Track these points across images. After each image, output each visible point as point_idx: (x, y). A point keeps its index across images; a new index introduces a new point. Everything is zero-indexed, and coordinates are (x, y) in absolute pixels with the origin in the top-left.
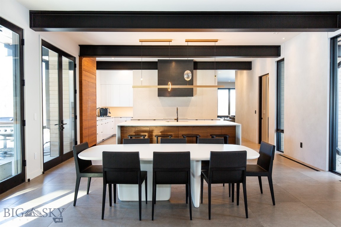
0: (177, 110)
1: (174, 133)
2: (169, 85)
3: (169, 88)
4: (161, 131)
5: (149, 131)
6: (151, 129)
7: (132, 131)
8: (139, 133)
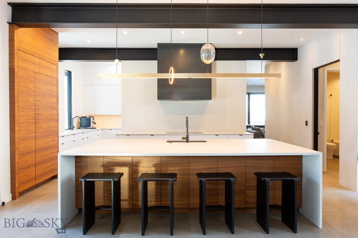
0: (187, 120)
1: (180, 168)
2: (171, 72)
3: (171, 79)
4: (155, 162)
5: (130, 164)
6: (135, 160)
7: (97, 164)
8: (111, 168)
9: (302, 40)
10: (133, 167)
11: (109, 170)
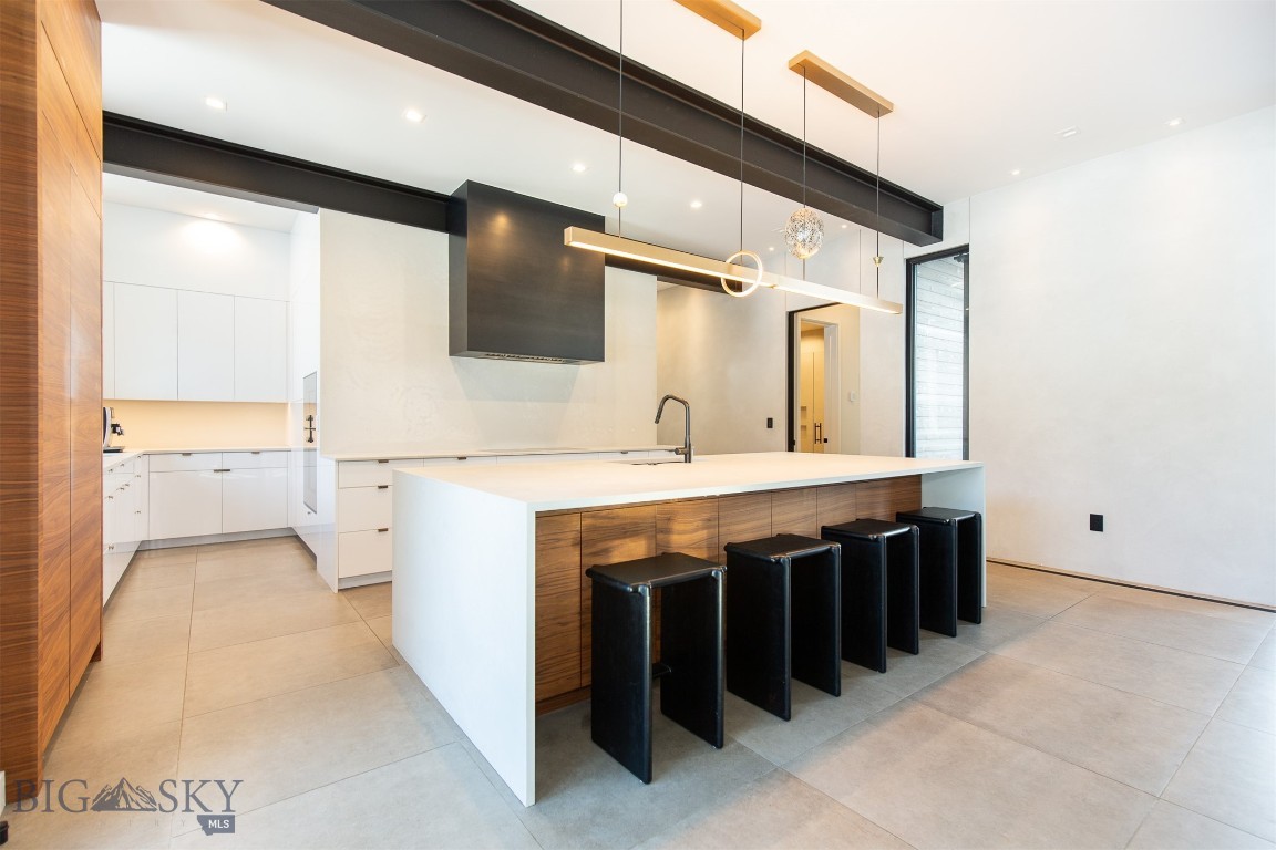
4: (706, 515)
7: (559, 540)
8: (601, 546)
9: (772, 249)
10: (658, 536)
11: (595, 554)
